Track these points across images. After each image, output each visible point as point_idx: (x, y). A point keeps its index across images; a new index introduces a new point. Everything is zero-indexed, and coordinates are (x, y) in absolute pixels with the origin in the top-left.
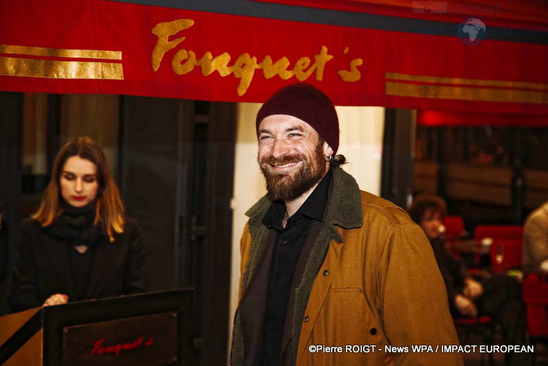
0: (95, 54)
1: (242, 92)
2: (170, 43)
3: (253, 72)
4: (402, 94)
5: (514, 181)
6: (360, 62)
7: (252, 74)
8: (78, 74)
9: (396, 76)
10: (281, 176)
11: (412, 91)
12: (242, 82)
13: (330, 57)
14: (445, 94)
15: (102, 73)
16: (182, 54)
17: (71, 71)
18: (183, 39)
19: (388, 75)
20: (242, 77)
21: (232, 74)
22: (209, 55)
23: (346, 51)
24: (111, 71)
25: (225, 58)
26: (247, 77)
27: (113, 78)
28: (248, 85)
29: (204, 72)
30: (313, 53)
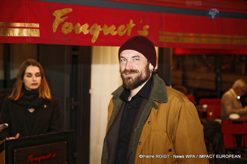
0: (27, 25)
1: (94, 41)
2: (61, 19)
3: (99, 32)
4: (168, 41)
5: (216, 79)
6: (148, 27)
7: (98, 33)
8: (19, 34)
9: (165, 33)
10: (129, 78)
11: (171, 40)
12: (94, 36)
13: (134, 25)
14: (186, 41)
15: (30, 33)
16: (66, 25)
17: (16, 33)
18: (67, 17)
19: (160, 33)
20: (94, 35)
21: (89, 33)
22: (79, 25)
23: (141, 22)
24: (34, 33)
25: (86, 26)
26: (96, 34)
27: (35, 36)
28: (97, 38)
29: (76, 33)
30: (126, 23)
